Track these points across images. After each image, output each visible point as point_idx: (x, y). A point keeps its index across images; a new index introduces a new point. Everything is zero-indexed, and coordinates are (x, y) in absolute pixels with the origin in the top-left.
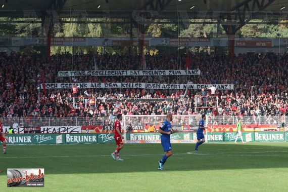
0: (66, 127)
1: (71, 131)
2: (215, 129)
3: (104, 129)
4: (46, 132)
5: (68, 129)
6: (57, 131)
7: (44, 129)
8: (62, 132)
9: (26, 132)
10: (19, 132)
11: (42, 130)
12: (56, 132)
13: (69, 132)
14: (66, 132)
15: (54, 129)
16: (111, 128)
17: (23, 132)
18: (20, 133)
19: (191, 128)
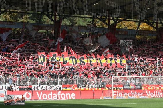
0: (51, 85)
1: (55, 89)
2: (150, 87)
3: (78, 87)
4: (36, 89)
5: (52, 87)
6: (44, 88)
7: (35, 87)
8: (48, 90)
9: (21, 89)
10: (15, 89)
11: (33, 88)
12: (43, 90)
13: (53, 90)
14: (51, 90)
15: (42, 87)
16: (83, 86)
17: (18, 90)
18: (17, 90)
19: (136, 87)
